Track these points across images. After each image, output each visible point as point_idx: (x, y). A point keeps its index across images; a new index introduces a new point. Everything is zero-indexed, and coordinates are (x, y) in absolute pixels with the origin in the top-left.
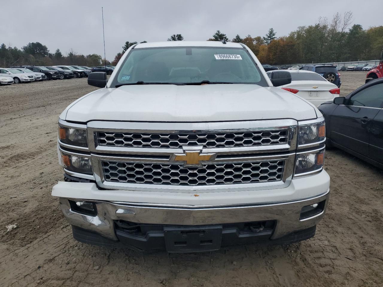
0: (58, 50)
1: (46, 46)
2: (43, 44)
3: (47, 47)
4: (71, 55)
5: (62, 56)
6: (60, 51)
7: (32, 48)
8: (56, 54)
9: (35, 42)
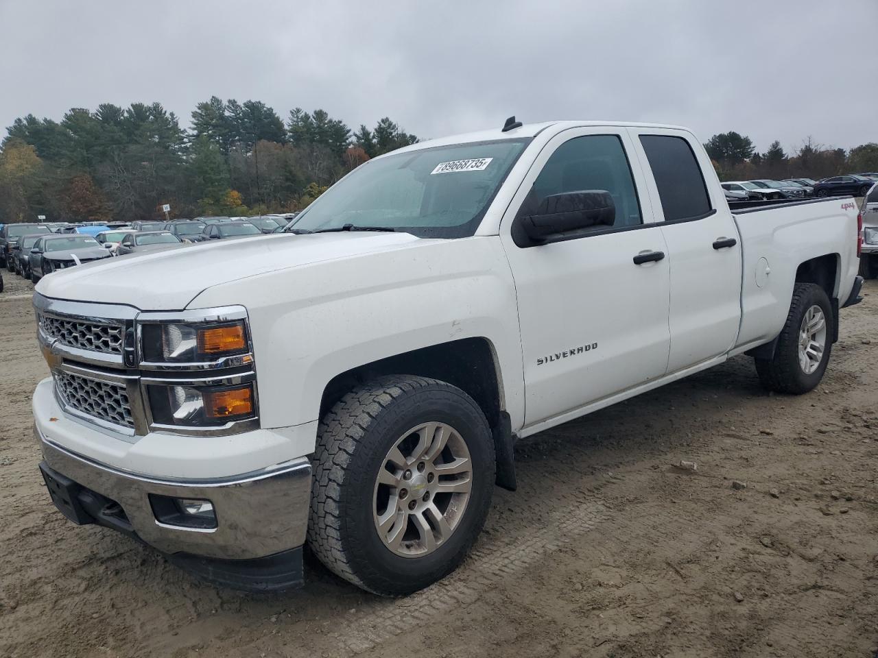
0: (776, 145)
1: (749, 138)
2: (743, 135)
3: (751, 140)
4: (807, 151)
5: (783, 155)
6: (781, 145)
7: (718, 146)
8: (771, 153)
9: (726, 133)
